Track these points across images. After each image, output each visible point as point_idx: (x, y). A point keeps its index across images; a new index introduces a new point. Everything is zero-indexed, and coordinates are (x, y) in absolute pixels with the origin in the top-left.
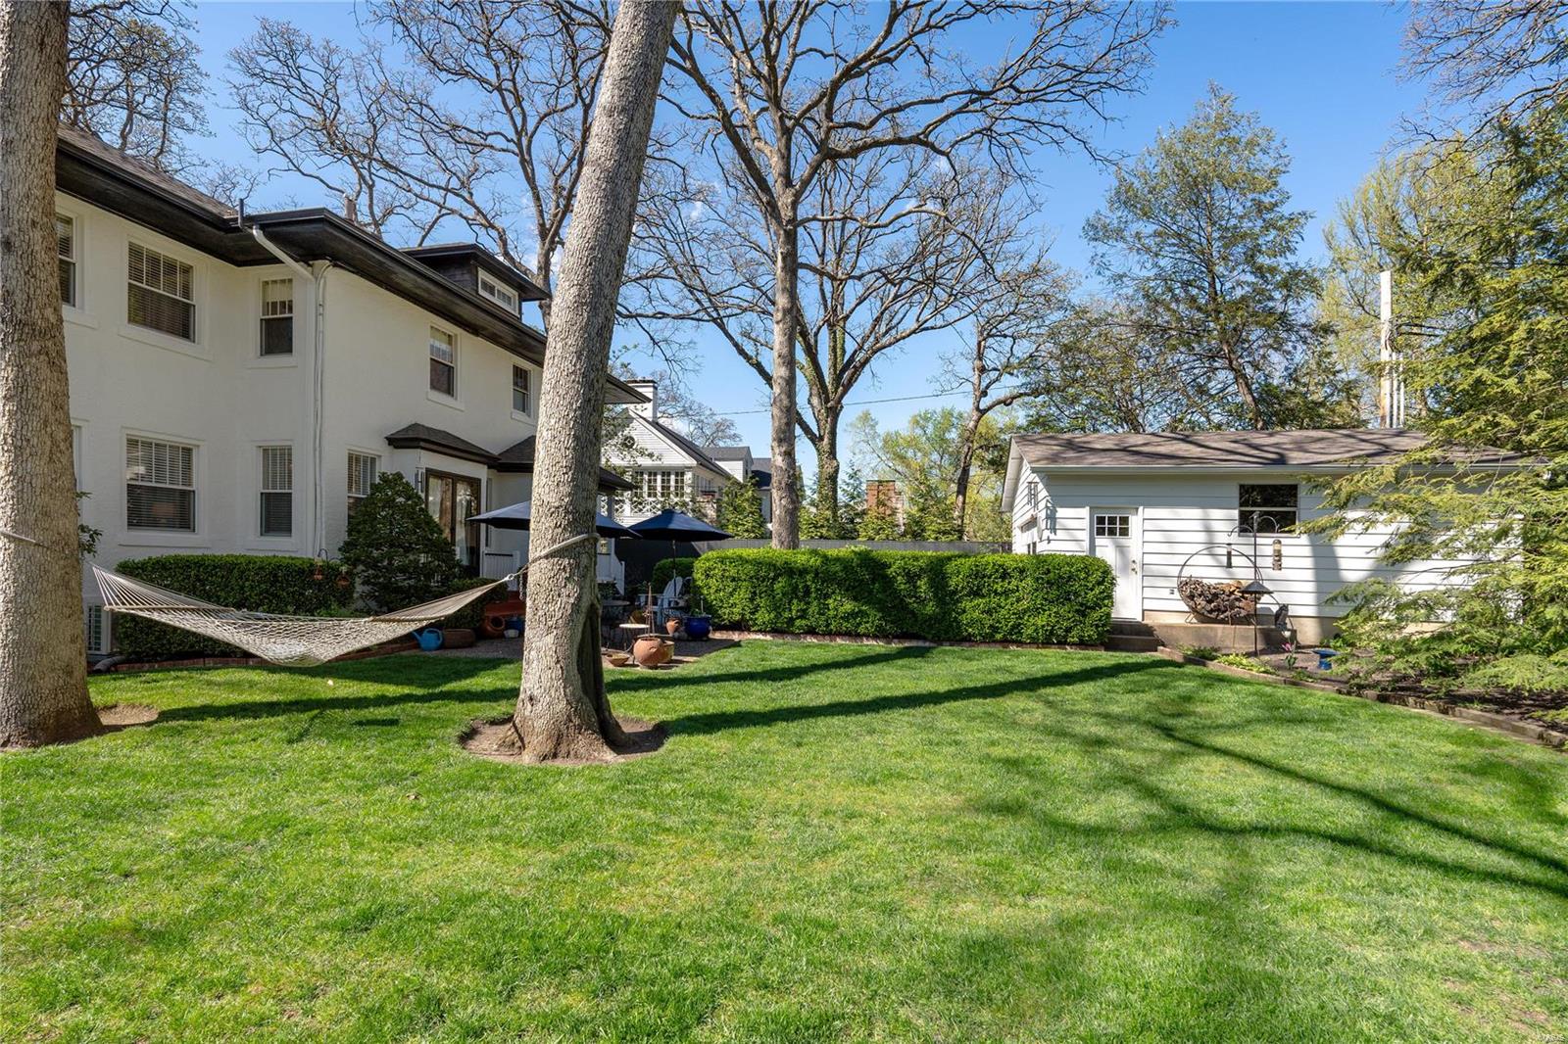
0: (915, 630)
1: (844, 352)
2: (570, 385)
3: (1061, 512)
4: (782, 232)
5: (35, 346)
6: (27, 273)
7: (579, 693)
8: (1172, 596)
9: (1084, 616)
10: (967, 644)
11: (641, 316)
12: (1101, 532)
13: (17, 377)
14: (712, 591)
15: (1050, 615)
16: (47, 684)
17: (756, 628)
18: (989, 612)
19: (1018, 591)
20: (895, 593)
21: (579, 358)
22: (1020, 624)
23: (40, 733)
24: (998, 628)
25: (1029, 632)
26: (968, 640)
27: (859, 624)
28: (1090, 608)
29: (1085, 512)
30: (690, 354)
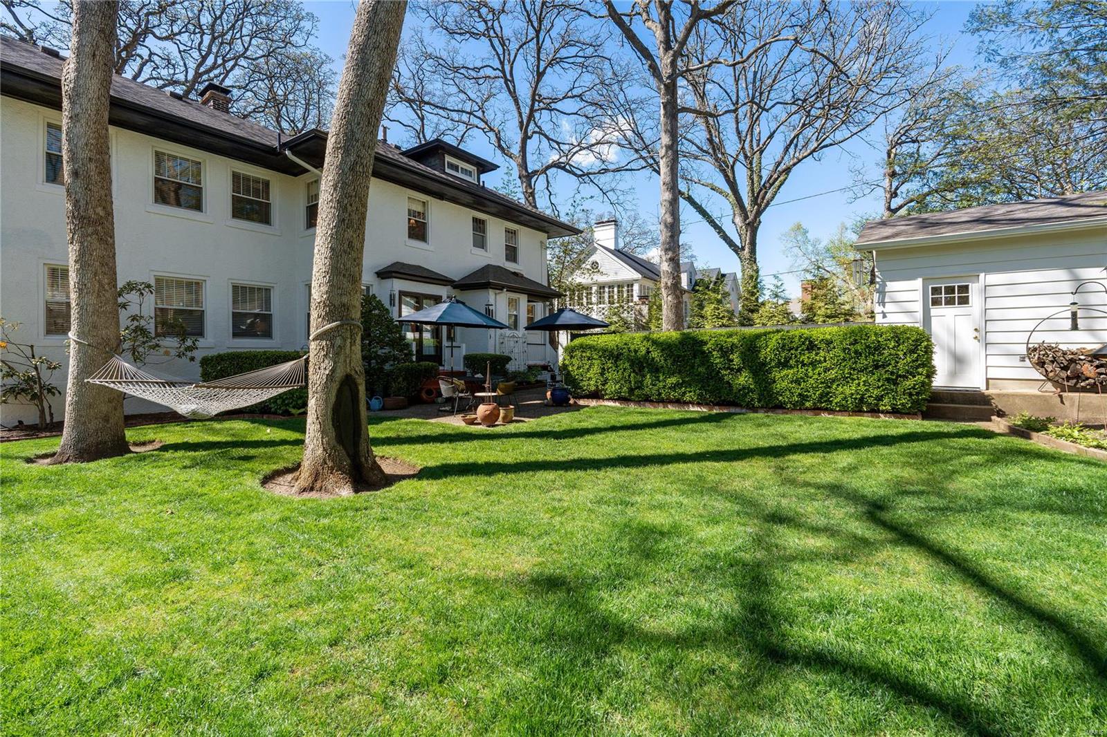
0: (731, 398)
1: (761, 177)
2: (329, 210)
3: (891, 286)
4: (662, 87)
5: (90, 230)
6: (86, 189)
7: (334, 442)
8: (1022, 364)
9: (896, 384)
10: (780, 411)
11: (590, 173)
12: (936, 302)
13: (80, 249)
14: (575, 368)
15: (859, 384)
16: (92, 427)
17: (607, 397)
18: (797, 382)
19: (825, 361)
20: (710, 367)
21: (335, 189)
22: (828, 393)
23: (85, 456)
24: (807, 396)
25: (838, 400)
26: (780, 407)
27: (684, 393)
28: (900, 376)
29: (918, 283)
30: (629, 197)
